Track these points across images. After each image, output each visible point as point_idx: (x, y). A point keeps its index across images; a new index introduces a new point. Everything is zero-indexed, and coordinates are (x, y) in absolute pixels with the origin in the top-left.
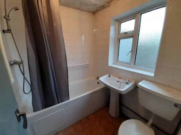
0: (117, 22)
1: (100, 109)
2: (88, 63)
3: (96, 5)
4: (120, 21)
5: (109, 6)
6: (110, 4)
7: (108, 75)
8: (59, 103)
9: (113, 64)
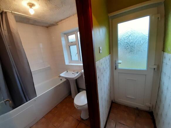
0: (65, 35)
1: (66, 98)
2: (49, 66)
3: (47, 23)
4: (67, 34)
5: (58, 25)
6: (58, 23)
7: (66, 71)
8: (27, 101)
9: (69, 63)
